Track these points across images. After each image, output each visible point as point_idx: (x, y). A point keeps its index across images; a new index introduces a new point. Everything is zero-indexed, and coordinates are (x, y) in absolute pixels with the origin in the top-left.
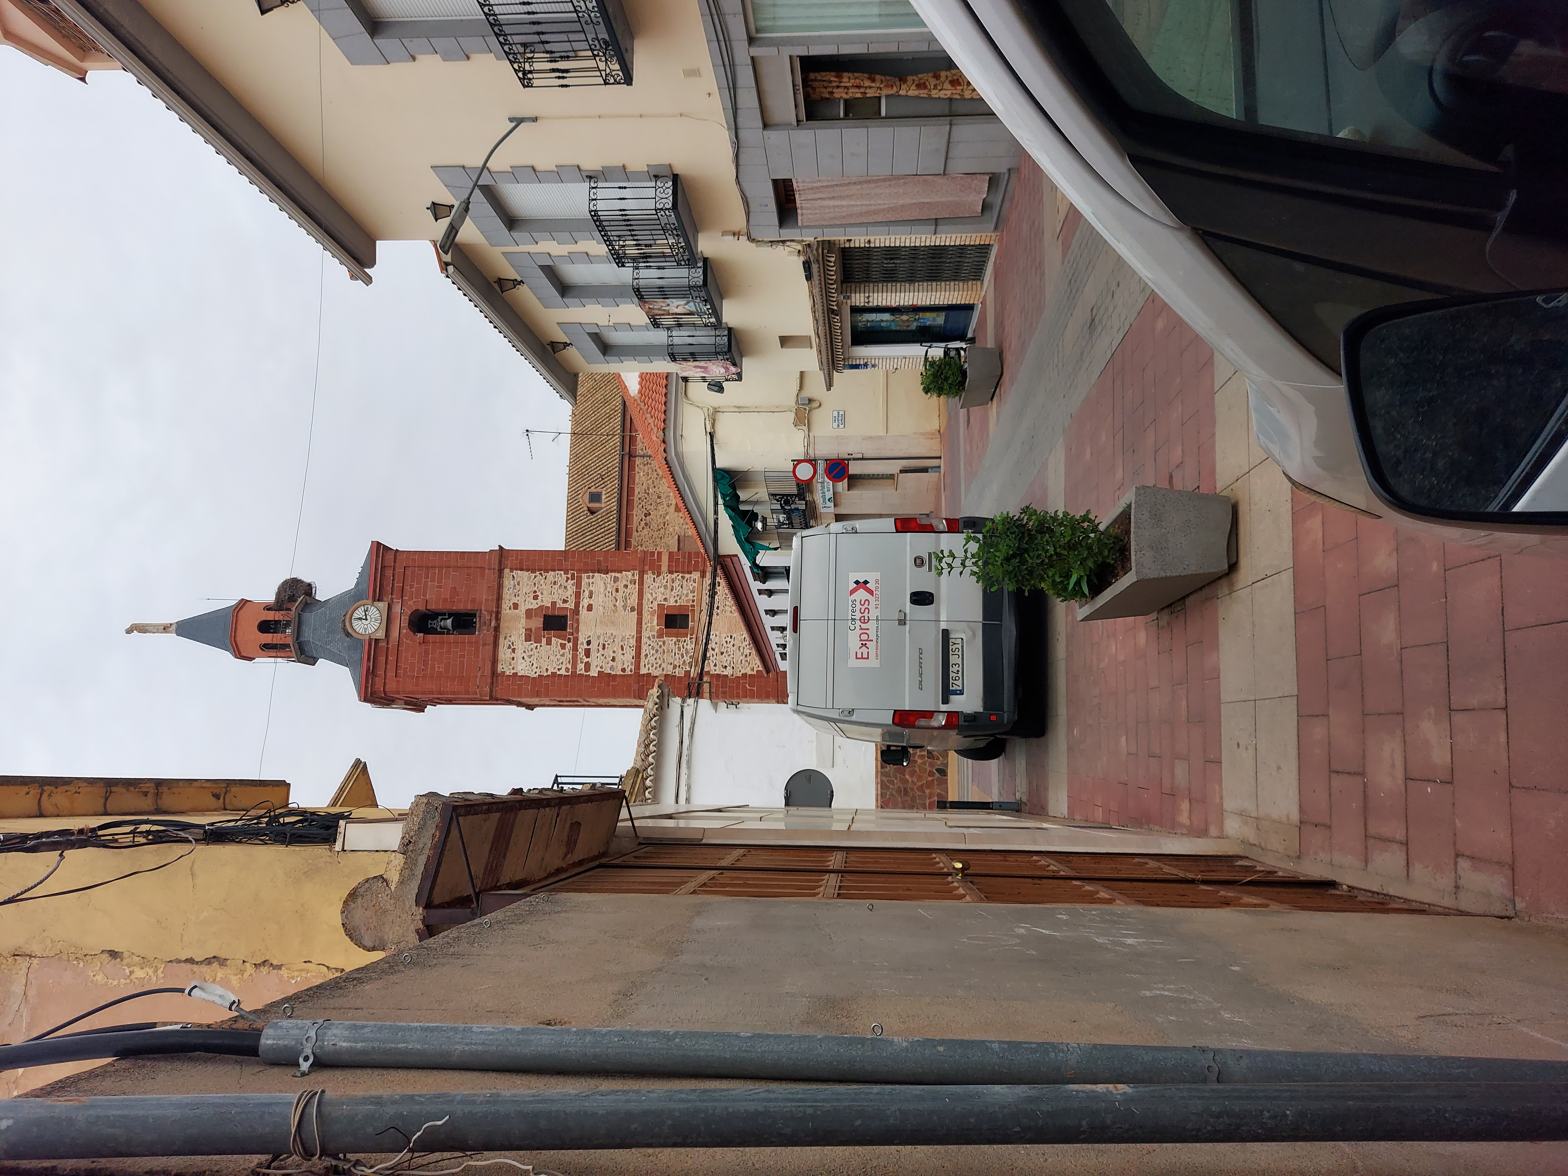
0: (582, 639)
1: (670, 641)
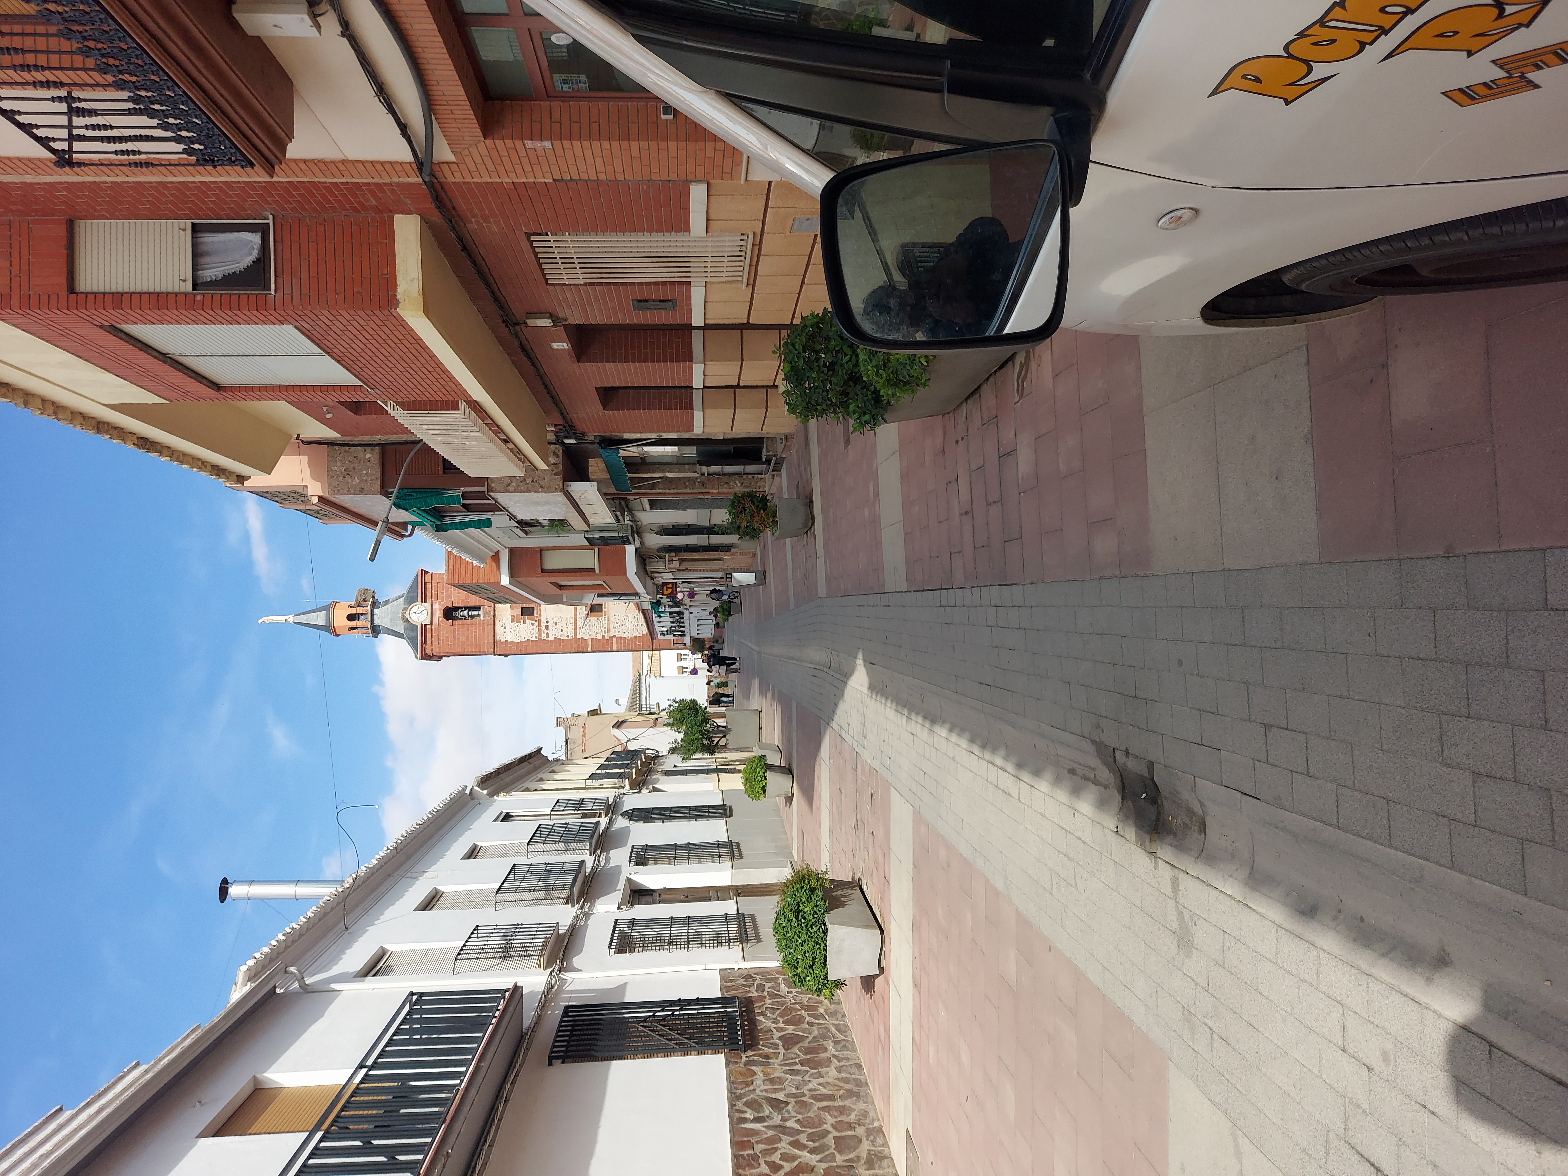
0: (543, 620)
1: (593, 619)
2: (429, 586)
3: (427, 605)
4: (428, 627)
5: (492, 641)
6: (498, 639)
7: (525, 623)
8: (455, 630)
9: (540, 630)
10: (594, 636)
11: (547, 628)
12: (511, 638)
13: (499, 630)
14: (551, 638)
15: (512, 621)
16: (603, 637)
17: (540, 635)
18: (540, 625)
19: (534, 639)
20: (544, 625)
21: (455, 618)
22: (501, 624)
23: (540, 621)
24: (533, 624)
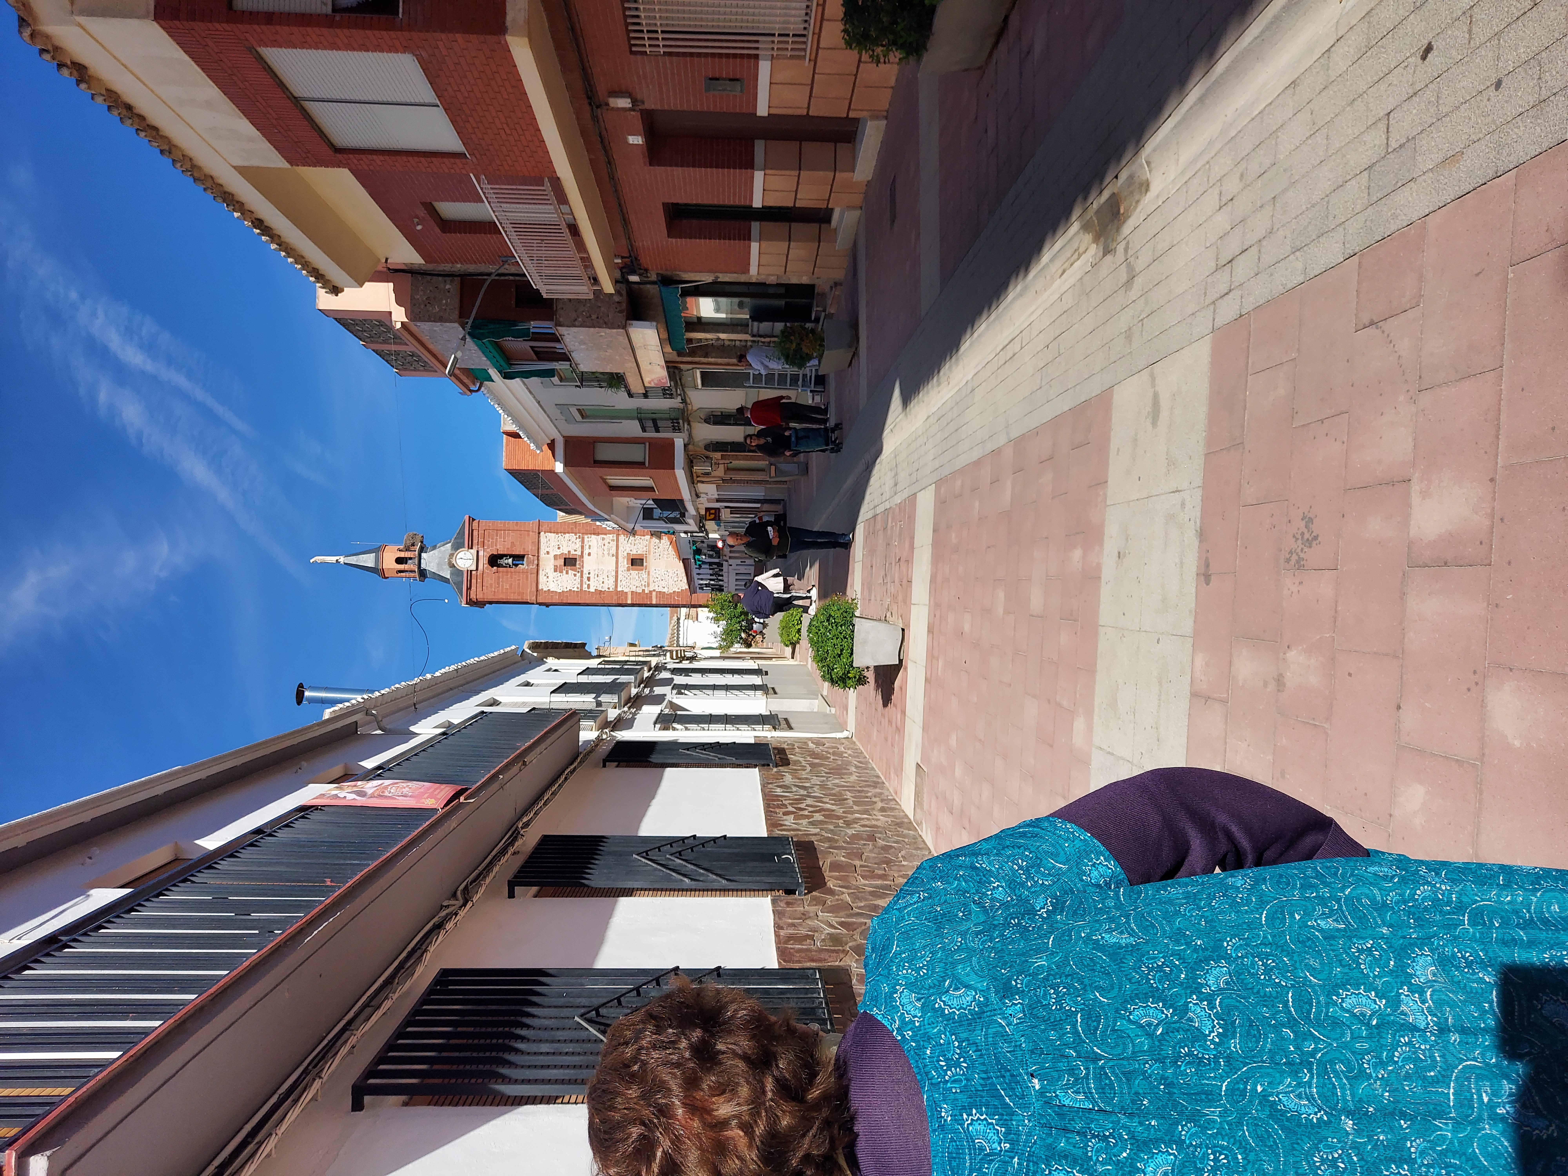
0: (585, 571)
1: (634, 573)
2: (475, 533)
3: (474, 551)
4: (473, 573)
5: (534, 589)
6: (540, 588)
7: (567, 573)
8: (499, 578)
9: (582, 581)
10: (634, 589)
11: (589, 579)
12: (553, 587)
13: (542, 579)
14: (592, 590)
15: (555, 571)
16: (643, 590)
17: (582, 586)
18: (582, 576)
19: (575, 589)
20: (585, 576)
21: (499, 566)
22: (544, 573)
23: (582, 572)
24: (575, 575)
